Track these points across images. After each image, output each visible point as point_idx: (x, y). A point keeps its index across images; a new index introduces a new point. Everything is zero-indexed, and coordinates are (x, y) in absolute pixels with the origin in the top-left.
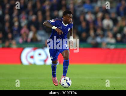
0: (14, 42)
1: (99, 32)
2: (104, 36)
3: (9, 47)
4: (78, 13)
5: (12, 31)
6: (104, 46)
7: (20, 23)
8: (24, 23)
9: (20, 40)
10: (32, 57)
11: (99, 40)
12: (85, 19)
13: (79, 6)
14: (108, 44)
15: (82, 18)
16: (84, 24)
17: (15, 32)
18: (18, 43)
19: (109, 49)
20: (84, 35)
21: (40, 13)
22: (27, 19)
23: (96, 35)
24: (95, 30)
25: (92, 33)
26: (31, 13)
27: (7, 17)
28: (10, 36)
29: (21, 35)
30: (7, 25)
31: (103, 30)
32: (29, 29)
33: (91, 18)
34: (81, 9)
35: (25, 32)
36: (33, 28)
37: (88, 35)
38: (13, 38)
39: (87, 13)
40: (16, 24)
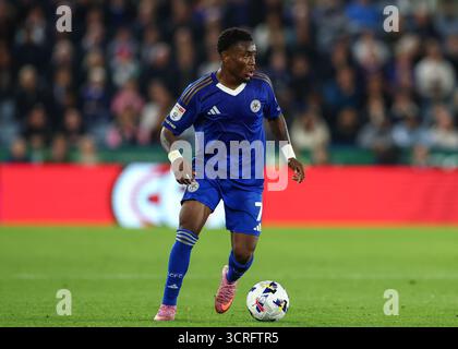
0: (87, 143)
1: (404, 106)
2: (419, 121)
3: (67, 161)
4: (325, 39)
5: (80, 103)
6: (420, 159)
7: (109, 73)
8: (125, 72)
9: (111, 135)
10: (154, 199)
11: (401, 136)
12: (351, 60)
13: (330, 13)
14: (436, 150)
15: (339, 56)
16: (345, 78)
17: (92, 107)
18: (101, 147)
19: (438, 170)
20: (347, 117)
21: (183, 39)
22: (138, 57)
23: (393, 120)
24: (388, 102)
25: (376, 110)
26: (152, 35)
27: (63, 50)
28: (72, 119)
29: (112, 117)
30: (63, 79)
31: (418, 99)
32: (145, 95)
33: (373, 55)
34: (337, 21)
35: (129, 108)
36: (158, 91)
37: (363, 120)
38: (83, 130)
39: (357, 37)
40: (97, 76)
